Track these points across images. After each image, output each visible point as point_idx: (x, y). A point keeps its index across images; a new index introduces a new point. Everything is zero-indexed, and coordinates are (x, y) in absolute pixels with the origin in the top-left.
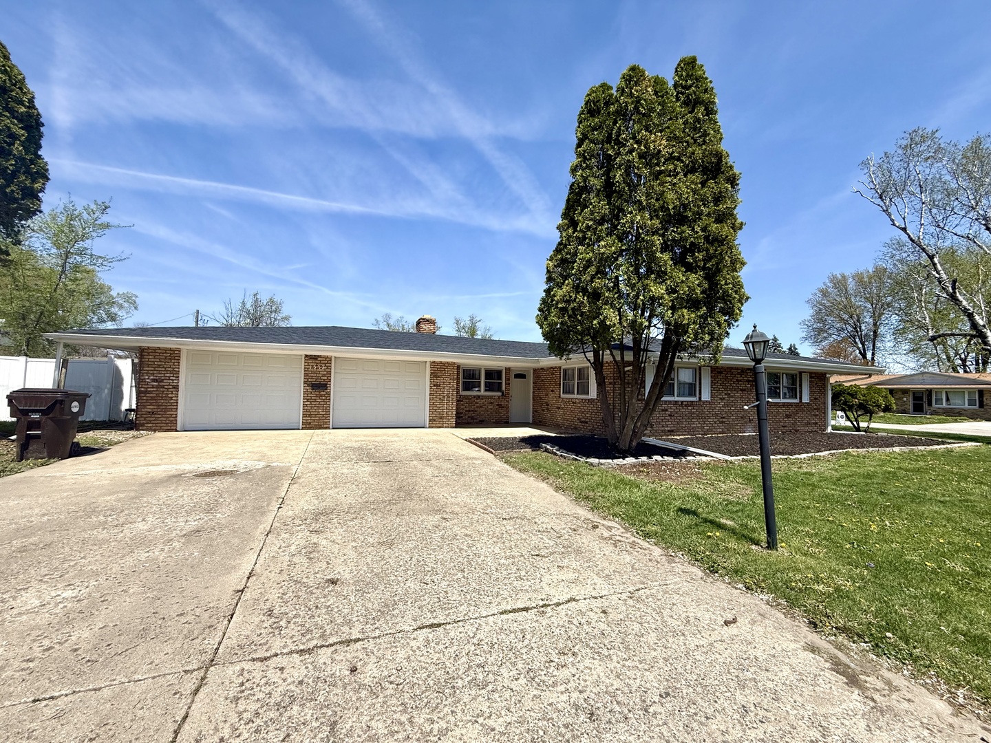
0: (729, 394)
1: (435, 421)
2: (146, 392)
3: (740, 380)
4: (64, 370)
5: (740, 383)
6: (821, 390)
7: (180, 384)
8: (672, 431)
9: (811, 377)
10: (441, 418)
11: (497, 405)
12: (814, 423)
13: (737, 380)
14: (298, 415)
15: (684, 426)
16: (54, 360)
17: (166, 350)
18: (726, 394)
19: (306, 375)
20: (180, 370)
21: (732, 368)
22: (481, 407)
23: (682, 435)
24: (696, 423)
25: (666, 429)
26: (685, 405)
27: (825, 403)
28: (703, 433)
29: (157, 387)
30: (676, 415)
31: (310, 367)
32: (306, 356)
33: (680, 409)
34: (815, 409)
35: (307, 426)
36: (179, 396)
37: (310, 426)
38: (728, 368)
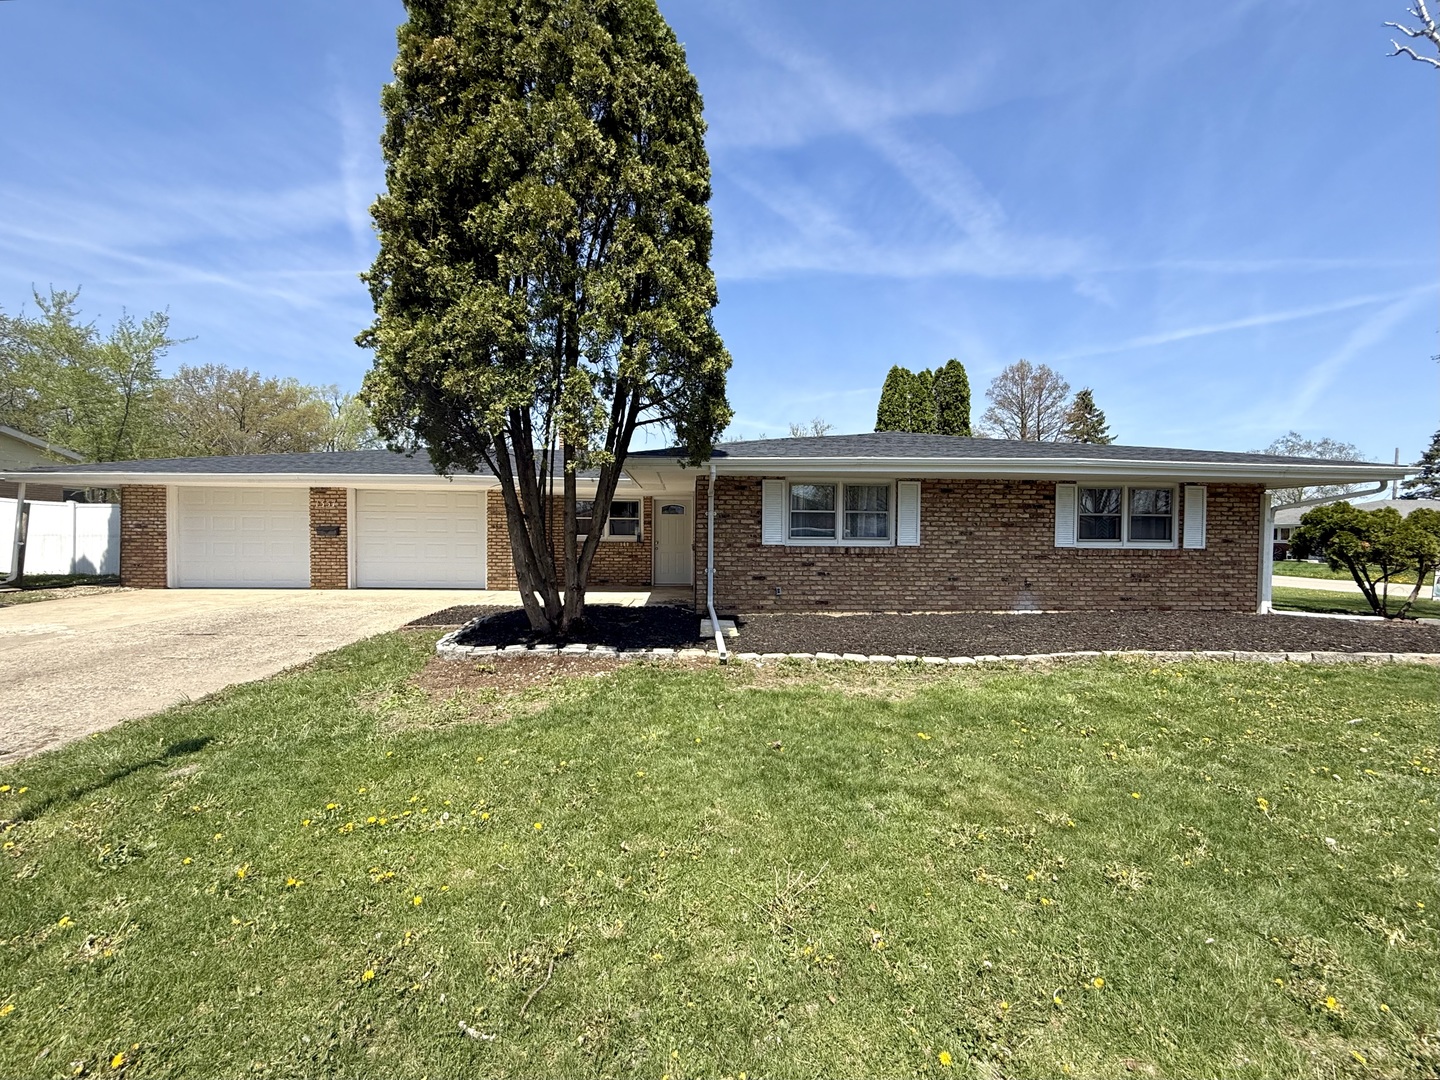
0: (971, 533)
1: (495, 579)
2: (131, 540)
3: (1002, 506)
4: (24, 515)
5: (1000, 510)
6: (1245, 523)
7: (168, 530)
8: (826, 603)
9: (1211, 495)
10: (505, 575)
11: (630, 556)
12: (1219, 594)
13: (994, 506)
14: (304, 570)
15: (853, 593)
16: (16, 501)
17: (148, 488)
18: (961, 533)
19: (313, 515)
20: (167, 512)
21: (980, 482)
22: (603, 559)
23: (850, 610)
24: (883, 588)
25: (812, 598)
26: (858, 555)
27: (1257, 551)
28: (901, 607)
29: (141, 534)
30: (835, 573)
31: (317, 504)
32: (312, 489)
33: (845, 562)
34: (1226, 563)
35: (317, 584)
36: (168, 544)
37: (320, 584)
38: (968, 481)
